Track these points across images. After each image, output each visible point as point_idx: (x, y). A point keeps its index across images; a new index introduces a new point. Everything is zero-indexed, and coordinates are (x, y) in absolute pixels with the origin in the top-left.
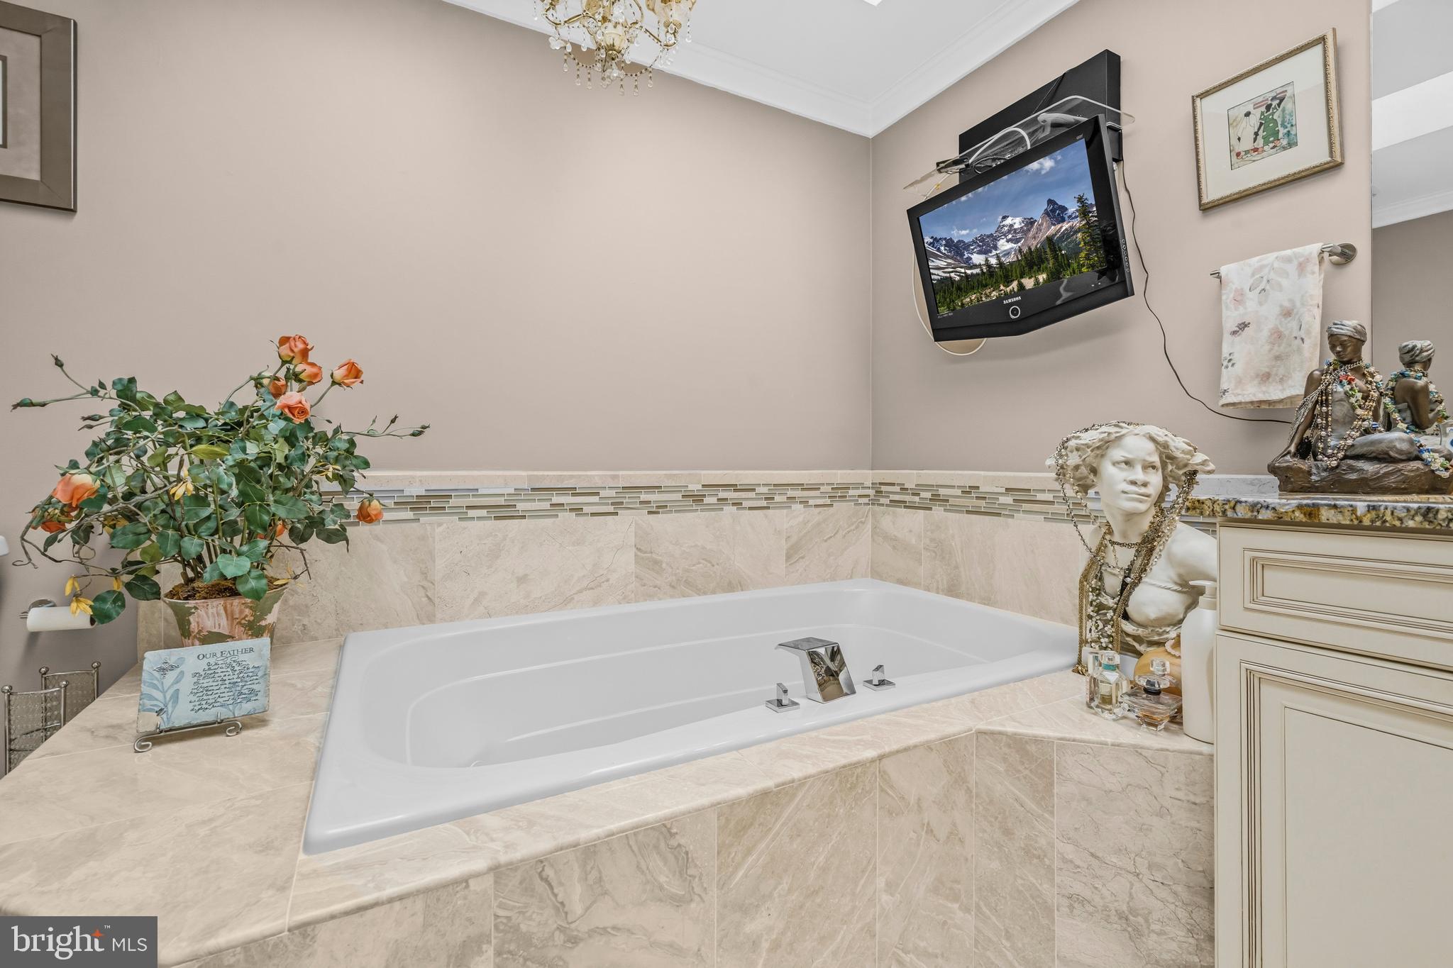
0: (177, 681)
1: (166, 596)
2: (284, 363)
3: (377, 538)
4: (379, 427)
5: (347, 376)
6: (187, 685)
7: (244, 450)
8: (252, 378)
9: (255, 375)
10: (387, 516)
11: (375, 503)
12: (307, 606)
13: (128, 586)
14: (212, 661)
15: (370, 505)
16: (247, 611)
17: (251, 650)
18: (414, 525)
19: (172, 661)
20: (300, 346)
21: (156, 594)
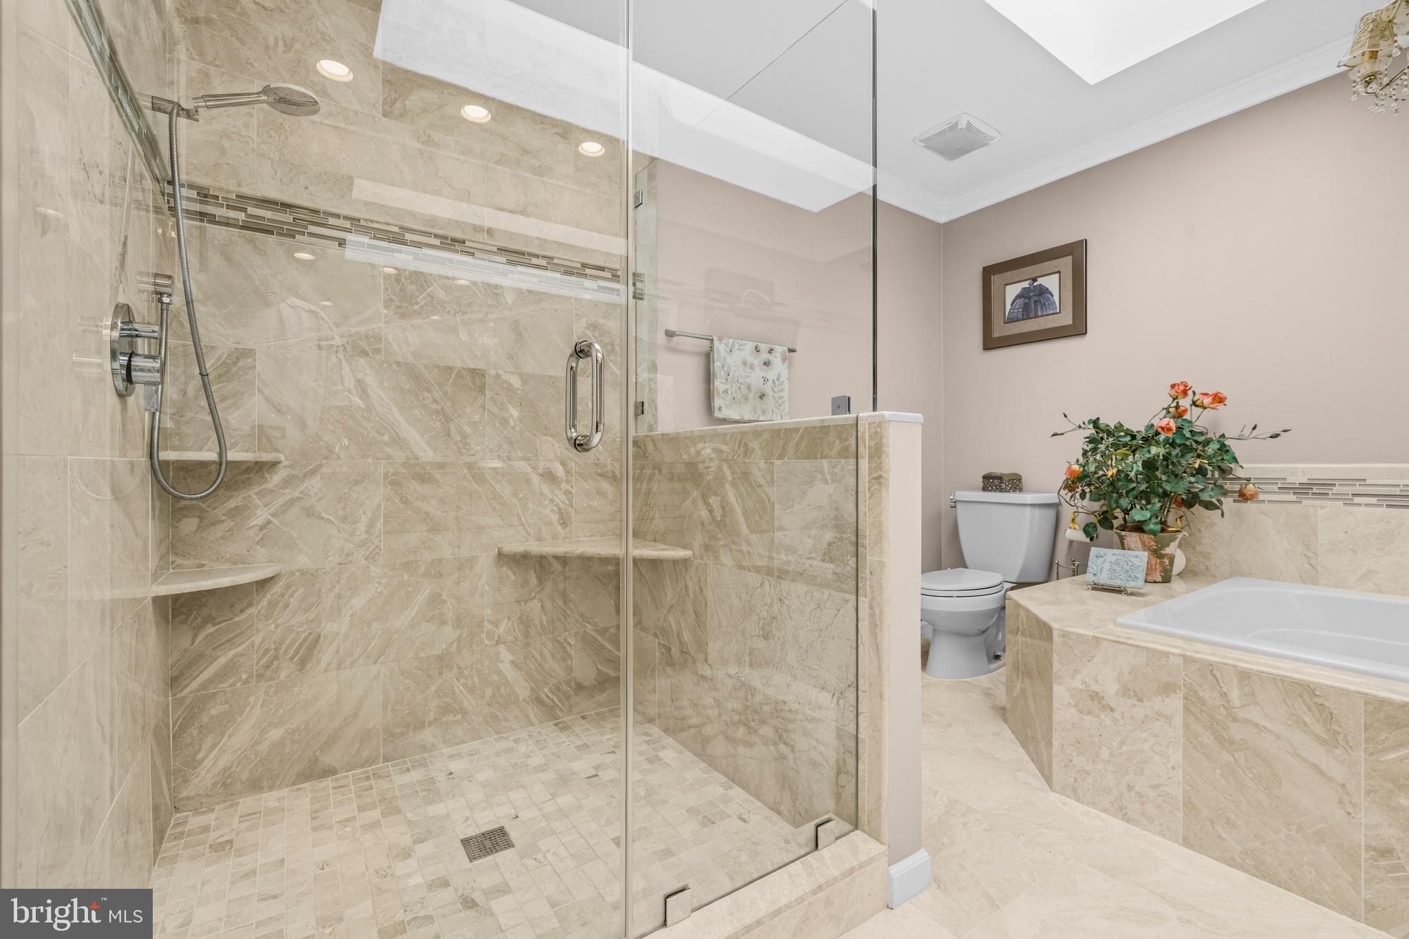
0: (1104, 562)
1: (1117, 528)
2: (1174, 399)
3: (1263, 513)
4: (1246, 432)
5: (1212, 403)
6: (1106, 566)
7: (1149, 452)
8: (1164, 409)
9: (1166, 406)
10: (1261, 497)
11: (1251, 486)
12: (1209, 554)
13: (1099, 521)
14: (1119, 558)
15: (1246, 487)
16: (1153, 543)
17: (1137, 557)
18: (1297, 506)
19: (1102, 553)
20: (1182, 388)
21: (1111, 528)
